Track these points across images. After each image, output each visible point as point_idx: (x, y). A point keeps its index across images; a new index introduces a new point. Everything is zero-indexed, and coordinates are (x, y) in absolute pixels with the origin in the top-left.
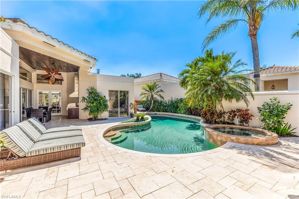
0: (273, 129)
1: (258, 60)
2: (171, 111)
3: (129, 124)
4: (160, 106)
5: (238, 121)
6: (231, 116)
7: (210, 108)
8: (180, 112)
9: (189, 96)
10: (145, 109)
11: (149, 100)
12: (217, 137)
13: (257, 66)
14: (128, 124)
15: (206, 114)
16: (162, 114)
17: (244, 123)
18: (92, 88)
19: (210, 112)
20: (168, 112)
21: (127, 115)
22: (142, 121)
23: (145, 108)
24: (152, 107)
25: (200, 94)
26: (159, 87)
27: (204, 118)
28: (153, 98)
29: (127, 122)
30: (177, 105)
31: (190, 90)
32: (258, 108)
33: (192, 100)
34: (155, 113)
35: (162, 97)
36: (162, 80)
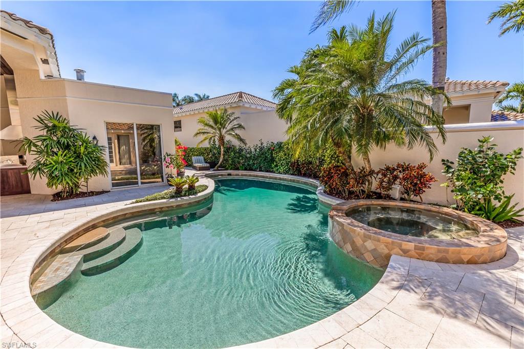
0: (478, 210)
1: (444, 53)
2: (261, 168)
3: (155, 204)
4: (239, 159)
5: (398, 191)
6: (385, 180)
7: (338, 162)
8: (277, 170)
9: (295, 136)
10: (208, 165)
11: (217, 146)
12: (364, 241)
13: (441, 67)
14: (150, 204)
15: (330, 177)
16: (242, 175)
17: (412, 196)
18: (56, 117)
19: (340, 170)
20: (254, 170)
21: (160, 180)
22: (189, 195)
23: (209, 163)
24: (221, 160)
25: (321, 129)
26: (236, 118)
27: (326, 183)
28: (224, 143)
29: (150, 200)
30: (272, 156)
31: (298, 122)
32: (443, 160)
33: (301, 146)
34: (229, 171)
35: (241, 140)
36: (241, 105)
